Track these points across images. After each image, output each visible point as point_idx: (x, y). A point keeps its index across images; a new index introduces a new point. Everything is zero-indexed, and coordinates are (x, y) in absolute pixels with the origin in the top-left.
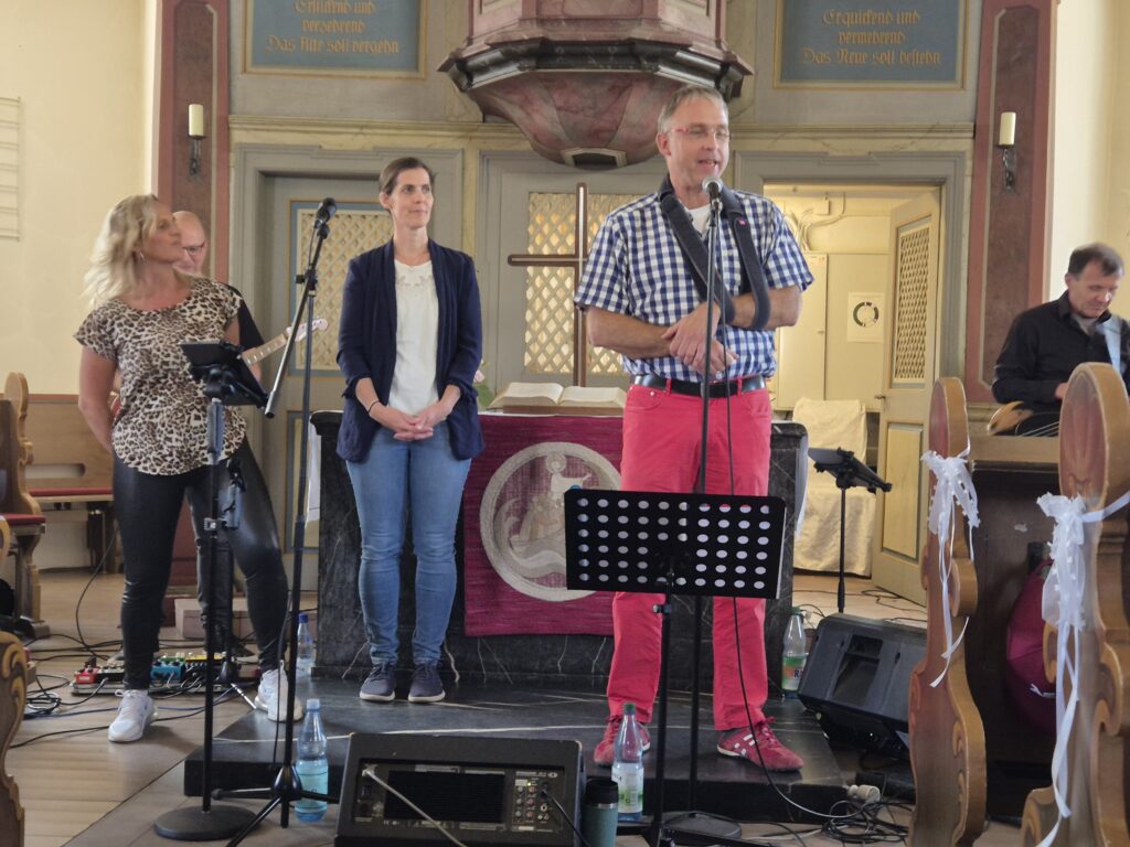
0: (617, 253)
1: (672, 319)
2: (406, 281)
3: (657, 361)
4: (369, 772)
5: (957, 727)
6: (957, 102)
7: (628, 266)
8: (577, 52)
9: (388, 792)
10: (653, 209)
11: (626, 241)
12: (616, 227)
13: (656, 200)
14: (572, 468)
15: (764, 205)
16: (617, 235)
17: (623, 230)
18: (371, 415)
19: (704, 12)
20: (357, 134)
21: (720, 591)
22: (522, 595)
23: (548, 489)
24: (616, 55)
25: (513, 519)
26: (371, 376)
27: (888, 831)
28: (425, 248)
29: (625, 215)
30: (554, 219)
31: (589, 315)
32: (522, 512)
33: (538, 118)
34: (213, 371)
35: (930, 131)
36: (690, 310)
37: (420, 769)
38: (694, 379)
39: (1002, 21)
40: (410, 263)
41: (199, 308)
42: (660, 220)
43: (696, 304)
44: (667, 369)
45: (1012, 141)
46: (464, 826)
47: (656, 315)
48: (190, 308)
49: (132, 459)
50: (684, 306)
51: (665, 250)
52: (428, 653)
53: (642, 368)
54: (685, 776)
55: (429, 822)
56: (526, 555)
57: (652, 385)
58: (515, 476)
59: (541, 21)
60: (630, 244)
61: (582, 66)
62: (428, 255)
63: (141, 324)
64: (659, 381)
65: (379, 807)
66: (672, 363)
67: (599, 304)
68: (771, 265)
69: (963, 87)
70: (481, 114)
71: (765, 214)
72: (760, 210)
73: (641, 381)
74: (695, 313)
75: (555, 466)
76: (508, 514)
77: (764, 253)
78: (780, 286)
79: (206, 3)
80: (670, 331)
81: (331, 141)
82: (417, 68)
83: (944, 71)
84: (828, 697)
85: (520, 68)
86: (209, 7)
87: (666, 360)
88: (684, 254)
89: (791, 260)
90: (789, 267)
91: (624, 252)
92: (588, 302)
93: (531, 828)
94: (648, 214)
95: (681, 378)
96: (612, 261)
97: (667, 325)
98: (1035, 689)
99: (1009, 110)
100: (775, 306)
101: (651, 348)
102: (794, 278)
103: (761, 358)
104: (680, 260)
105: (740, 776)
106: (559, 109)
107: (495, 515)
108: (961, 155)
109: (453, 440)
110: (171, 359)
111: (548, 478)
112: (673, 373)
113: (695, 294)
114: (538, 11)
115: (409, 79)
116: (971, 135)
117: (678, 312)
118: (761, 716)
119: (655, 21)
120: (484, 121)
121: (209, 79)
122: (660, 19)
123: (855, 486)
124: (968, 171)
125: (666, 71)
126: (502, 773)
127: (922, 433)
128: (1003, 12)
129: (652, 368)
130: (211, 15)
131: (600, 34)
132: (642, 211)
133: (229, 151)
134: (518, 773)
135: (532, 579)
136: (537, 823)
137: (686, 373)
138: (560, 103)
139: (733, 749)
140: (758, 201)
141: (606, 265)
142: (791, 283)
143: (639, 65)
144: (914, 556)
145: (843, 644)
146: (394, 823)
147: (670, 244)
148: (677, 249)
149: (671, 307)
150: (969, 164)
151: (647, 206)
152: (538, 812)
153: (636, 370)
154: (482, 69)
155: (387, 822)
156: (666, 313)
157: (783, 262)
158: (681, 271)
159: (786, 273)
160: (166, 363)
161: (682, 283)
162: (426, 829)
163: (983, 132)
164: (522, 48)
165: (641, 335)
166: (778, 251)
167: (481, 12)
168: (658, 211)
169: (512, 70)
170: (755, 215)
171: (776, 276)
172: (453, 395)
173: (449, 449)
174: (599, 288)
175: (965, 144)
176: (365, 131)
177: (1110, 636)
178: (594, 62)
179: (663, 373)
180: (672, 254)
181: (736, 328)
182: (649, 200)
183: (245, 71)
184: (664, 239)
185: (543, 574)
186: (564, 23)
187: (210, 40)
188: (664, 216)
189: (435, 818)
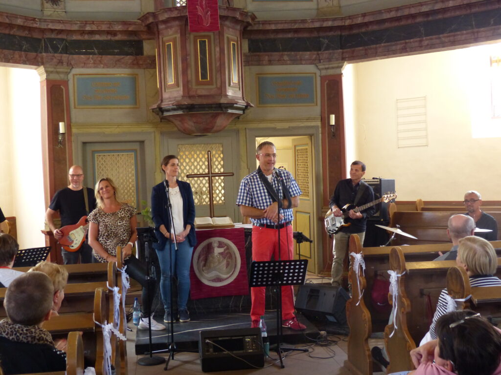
0: (247, 189)
1: (266, 207)
2: (172, 193)
3: (262, 219)
4: (207, 341)
5: (363, 314)
6: (316, 110)
7: (251, 192)
8: (202, 107)
9: (214, 345)
10: (256, 176)
11: (249, 185)
12: (246, 182)
13: (257, 173)
14: (221, 245)
15: (287, 173)
16: (247, 184)
17: (248, 182)
18: (165, 236)
19: (238, 89)
20: (117, 128)
21: (285, 284)
22: (208, 286)
23: (213, 252)
24: (215, 107)
25: (203, 263)
26: (164, 224)
27: (331, 342)
28: (175, 182)
29: (248, 178)
30: (187, 153)
31: (241, 207)
32: (206, 260)
33: (186, 125)
34: (145, 235)
35: (307, 120)
36: (270, 204)
37: (220, 339)
38: (272, 224)
39: (327, 84)
40: (172, 187)
41: (123, 212)
42: (259, 179)
43: (272, 203)
44: (265, 221)
45: (334, 124)
46: (234, 352)
47: (261, 206)
48: (120, 212)
49: (100, 259)
50: (269, 204)
51: (261, 188)
52: (183, 307)
53: (257, 221)
54: (276, 334)
55: (226, 352)
56: (208, 273)
57: (259, 226)
58: (203, 249)
59: (190, 97)
60: (251, 187)
61: (204, 111)
62: (177, 185)
63: (106, 217)
64: (262, 225)
65: (211, 350)
66: (266, 220)
67: (243, 204)
68: (291, 190)
69: (317, 105)
70: (159, 119)
71: (287, 176)
72: (286, 174)
73: (257, 225)
74: (272, 205)
75: (215, 245)
76: (202, 261)
77: (288, 187)
78: (293, 196)
79: (60, 85)
80: (265, 210)
81: (108, 131)
82: (136, 104)
83: (310, 100)
84: (305, 307)
85: (183, 112)
86: (62, 86)
87: (265, 219)
88: (267, 189)
89: (296, 188)
90: (295, 190)
91: (249, 189)
92: (240, 204)
93: (251, 351)
94: (255, 177)
95: (269, 224)
96: (246, 191)
97: (264, 209)
98: (379, 304)
99: (333, 114)
100: (293, 202)
101: (260, 216)
102: (297, 193)
103: (290, 217)
104: (266, 191)
105: (289, 333)
106: (194, 123)
107: (198, 262)
108: (318, 127)
109: (190, 241)
110: (113, 228)
111: (213, 248)
112: (267, 223)
113: (271, 200)
114: (188, 93)
115: (133, 108)
116: (320, 120)
117: (267, 206)
118: (294, 315)
119: (226, 96)
120: (161, 122)
121: (63, 111)
122: (227, 95)
123: (302, 242)
124: (320, 132)
125: (230, 111)
126: (241, 338)
127: (310, 216)
128: (327, 81)
129: (260, 221)
130: (63, 89)
131: (210, 101)
132: (253, 176)
133: (71, 136)
134: (246, 337)
135: (210, 280)
136: (253, 349)
137: (270, 222)
138: (195, 121)
139: (286, 325)
140: (285, 172)
141: (244, 193)
142: (296, 195)
143: (222, 110)
144: (309, 256)
145: (307, 292)
146: (216, 353)
147: (262, 186)
148: (265, 188)
149: (265, 204)
150: (320, 129)
151: (254, 175)
152: (252, 346)
153: (256, 222)
154: (168, 111)
155: (214, 353)
156: (264, 206)
157: (293, 189)
158: (266, 194)
159: (295, 192)
160: (111, 229)
161: (267, 197)
162: (225, 354)
163: (325, 120)
164: (184, 107)
165: (257, 213)
166: (292, 186)
167: (165, 91)
168: (258, 177)
169: (180, 112)
170: (285, 176)
171: (292, 193)
172: (189, 227)
173: (189, 244)
174: (243, 199)
175: (319, 124)
176: (120, 127)
177: (404, 297)
178: (207, 109)
179: (264, 223)
180: (263, 189)
181: (283, 209)
182: (255, 173)
183: (75, 108)
184: (260, 185)
185: (213, 278)
186: (197, 97)
187: (63, 98)
188: (260, 178)
189: (229, 351)
